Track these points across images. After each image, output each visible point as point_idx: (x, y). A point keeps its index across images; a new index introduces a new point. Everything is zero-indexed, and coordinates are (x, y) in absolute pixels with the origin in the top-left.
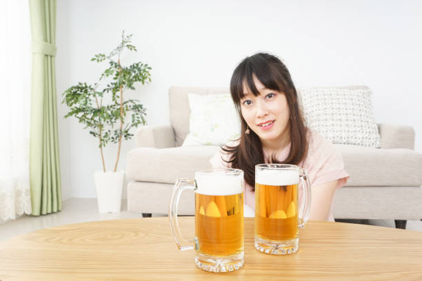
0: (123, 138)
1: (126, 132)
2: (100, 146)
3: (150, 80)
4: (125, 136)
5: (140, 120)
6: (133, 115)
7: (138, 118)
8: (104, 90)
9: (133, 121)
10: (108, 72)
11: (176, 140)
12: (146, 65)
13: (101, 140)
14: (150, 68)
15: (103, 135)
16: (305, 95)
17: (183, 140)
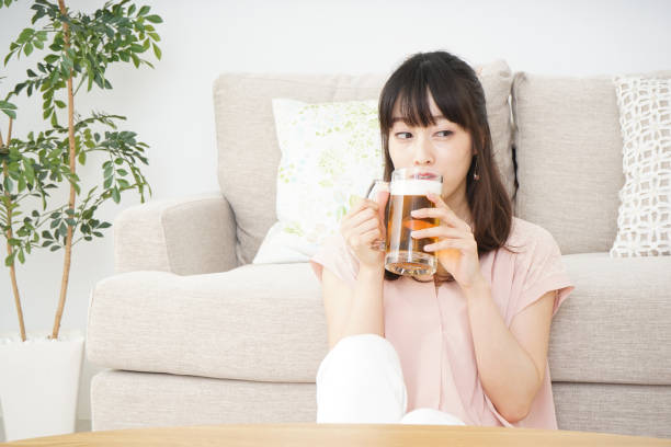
0: (78, 233)
1: (88, 215)
2: (10, 261)
3: (158, 52)
4: (85, 229)
5: (130, 179)
6: (107, 165)
7: (122, 172)
8: (19, 88)
9: (107, 184)
10: (27, 39)
11: (237, 240)
12: (145, 9)
13: (12, 242)
14: (156, 19)
15: (16, 228)
16: (627, 100)
17: (259, 242)
